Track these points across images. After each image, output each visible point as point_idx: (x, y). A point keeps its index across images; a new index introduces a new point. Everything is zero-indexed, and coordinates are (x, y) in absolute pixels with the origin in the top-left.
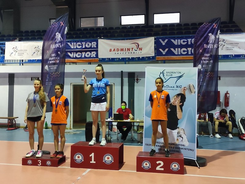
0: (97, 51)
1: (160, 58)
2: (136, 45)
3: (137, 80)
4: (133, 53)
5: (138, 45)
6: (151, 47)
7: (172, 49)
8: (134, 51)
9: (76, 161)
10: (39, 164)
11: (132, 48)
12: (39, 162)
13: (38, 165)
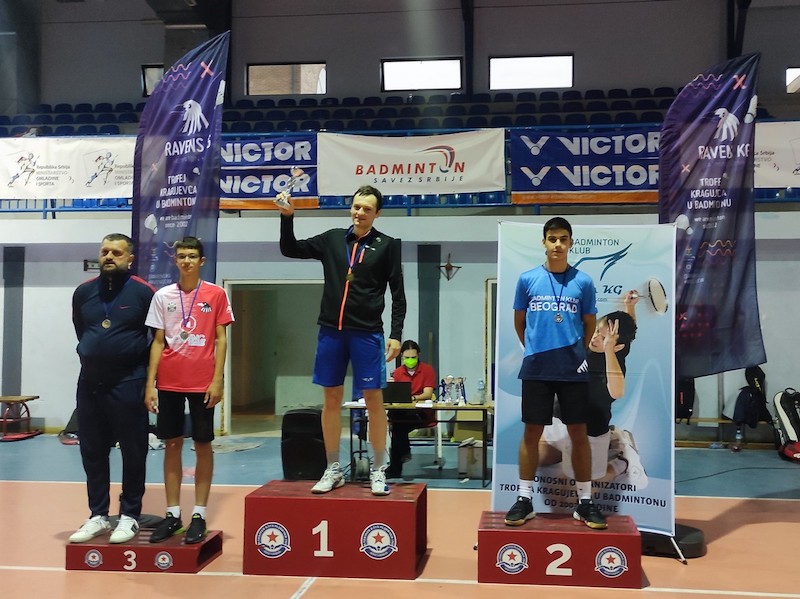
0: (312, 172)
1: (524, 198)
2: (445, 154)
3: (449, 268)
4: (433, 179)
5: (452, 155)
6: (494, 159)
7: (563, 169)
8: (437, 172)
9: (263, 550)
10: (130, 564)
11: (432, 165)
12: (130, 556)
13: (126, 567)
